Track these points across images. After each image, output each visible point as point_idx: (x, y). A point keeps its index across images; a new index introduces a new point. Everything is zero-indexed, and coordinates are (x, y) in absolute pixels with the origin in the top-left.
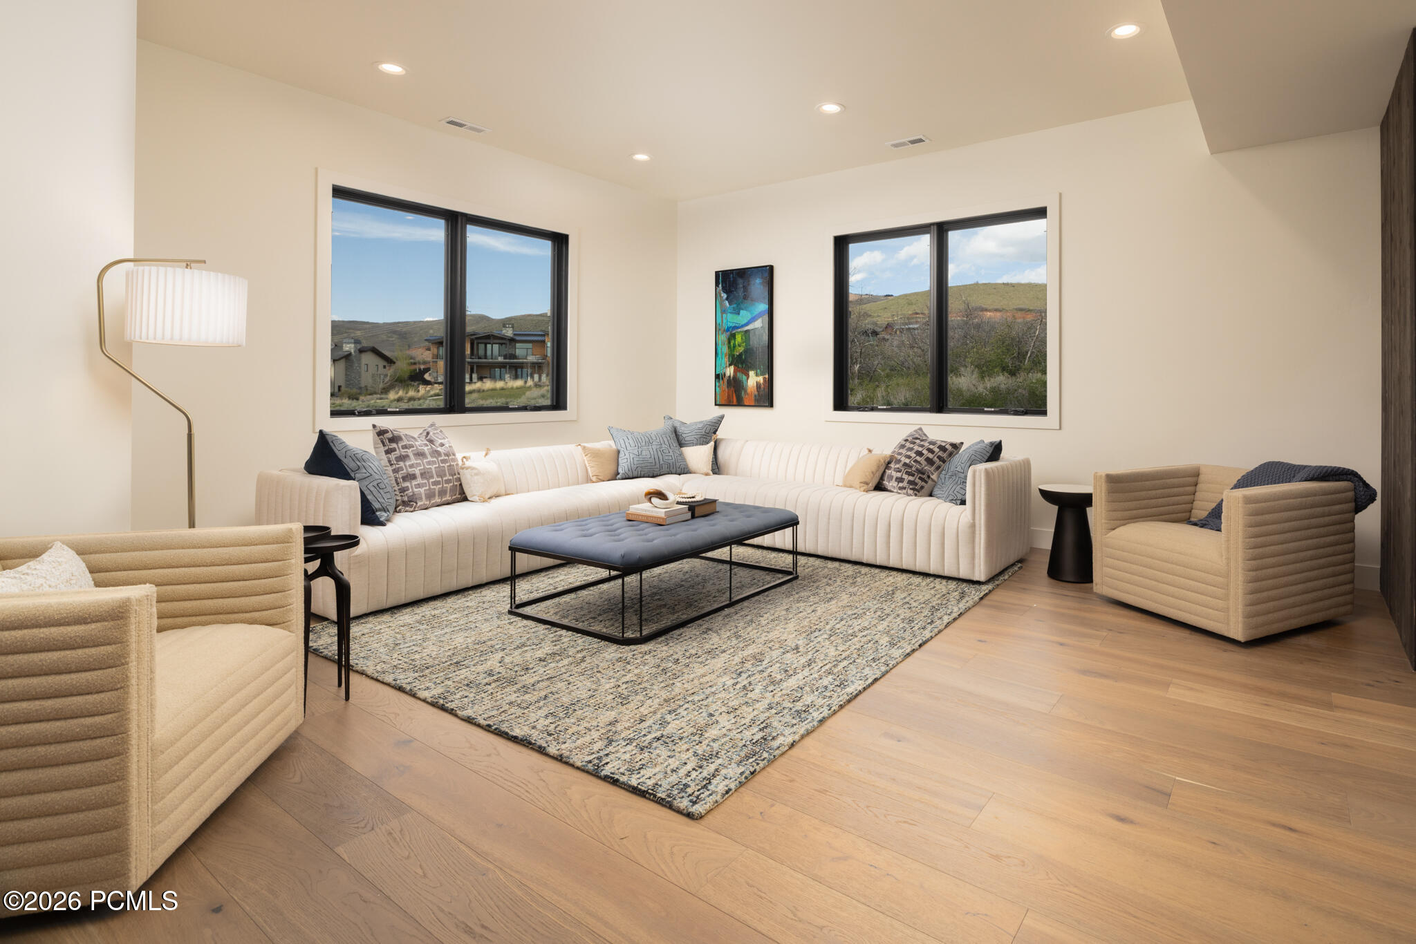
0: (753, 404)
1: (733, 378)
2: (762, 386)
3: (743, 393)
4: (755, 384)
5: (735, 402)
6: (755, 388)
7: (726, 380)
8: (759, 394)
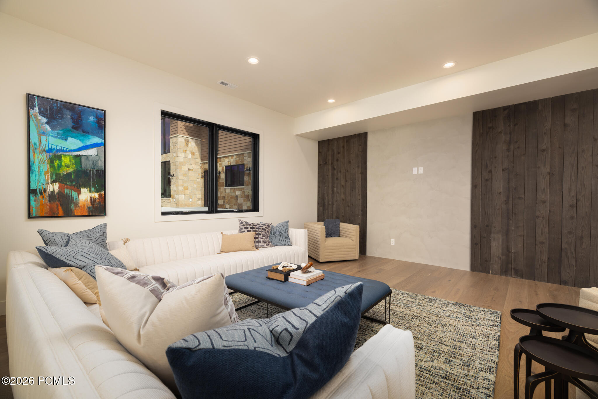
0: (86, 214)
1: (58, 194)
2: (97, 201)
3: (72, 206)
4: (89, 199)
5: (61, 212)
6: (89, 201)
7: (46, 195)
8: (93, 207)
